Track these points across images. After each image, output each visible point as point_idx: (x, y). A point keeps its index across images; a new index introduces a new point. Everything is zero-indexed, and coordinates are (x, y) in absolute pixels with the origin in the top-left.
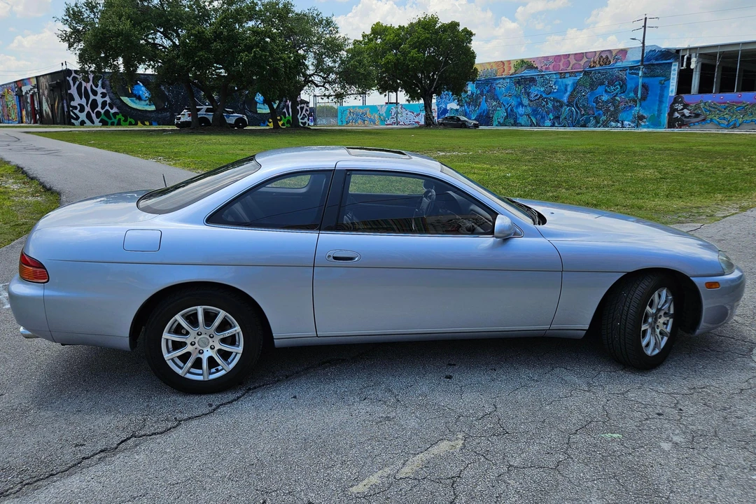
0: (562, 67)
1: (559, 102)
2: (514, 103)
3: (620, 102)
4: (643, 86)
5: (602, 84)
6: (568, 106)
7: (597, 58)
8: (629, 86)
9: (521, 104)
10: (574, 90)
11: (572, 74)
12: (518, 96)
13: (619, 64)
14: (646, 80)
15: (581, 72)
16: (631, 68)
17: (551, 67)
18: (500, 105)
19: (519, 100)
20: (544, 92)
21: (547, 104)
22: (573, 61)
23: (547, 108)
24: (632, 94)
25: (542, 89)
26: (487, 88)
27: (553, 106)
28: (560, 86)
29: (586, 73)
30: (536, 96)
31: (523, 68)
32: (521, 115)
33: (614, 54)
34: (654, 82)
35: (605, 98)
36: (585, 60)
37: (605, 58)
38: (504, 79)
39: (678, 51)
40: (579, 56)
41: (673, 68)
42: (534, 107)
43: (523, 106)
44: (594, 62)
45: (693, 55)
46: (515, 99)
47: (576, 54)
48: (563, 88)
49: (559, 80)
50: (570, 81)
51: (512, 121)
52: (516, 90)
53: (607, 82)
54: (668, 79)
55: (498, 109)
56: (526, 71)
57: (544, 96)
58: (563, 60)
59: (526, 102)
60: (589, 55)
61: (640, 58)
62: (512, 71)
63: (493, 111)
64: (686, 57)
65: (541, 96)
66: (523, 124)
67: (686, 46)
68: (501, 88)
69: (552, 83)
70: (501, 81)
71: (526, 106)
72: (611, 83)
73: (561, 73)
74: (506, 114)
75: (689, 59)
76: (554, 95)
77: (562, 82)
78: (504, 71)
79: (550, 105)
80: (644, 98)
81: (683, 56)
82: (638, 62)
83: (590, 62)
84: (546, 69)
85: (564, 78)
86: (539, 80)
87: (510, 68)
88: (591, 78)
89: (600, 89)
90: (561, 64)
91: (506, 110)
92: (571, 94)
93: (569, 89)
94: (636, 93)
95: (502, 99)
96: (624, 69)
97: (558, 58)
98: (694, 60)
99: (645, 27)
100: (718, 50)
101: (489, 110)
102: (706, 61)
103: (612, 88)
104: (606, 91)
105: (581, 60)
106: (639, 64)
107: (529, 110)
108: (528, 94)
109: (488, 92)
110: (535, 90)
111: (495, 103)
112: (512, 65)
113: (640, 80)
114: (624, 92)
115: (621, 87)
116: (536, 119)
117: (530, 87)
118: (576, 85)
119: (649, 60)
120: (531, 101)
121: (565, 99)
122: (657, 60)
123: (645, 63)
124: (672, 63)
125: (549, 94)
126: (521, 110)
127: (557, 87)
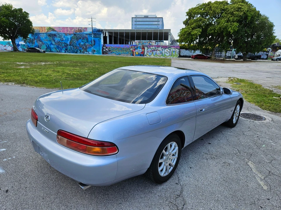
0: (66, 31)
1: (67, 44)
2: (49, 43)
3: (87, 45)
4: (94, 41)
5: (80, 39)
6: (70, 45)
7: (77, 30)
8: (89, 40)
9: (52, 44)
10: (71, 40)
11: (70, 34)
12: (50, 41)
13: (85, 32)
14: (94, 38)
15: (73, 34)
16: (89, 34)
17: (62, 31)
18: (43, 44)
19: (51, 42)
20: (60, 40)
21: (62, 44)
22: (69, 30)
23: (62, 46)
24: (90, 43)
25: (59, 39)
26: (36, 37)
27: (64, 45)
28: (66, 38)
29: (74, 34)
30: (58, 41)
31: (51, 30)
32: (53, 48)
33: (83, 29)
34: (97, 39)
35: (82, 43)
36: (73, 30)
37: (80, 30)
38: (43, 34)
39: (102, 30)
40: (71, 28)
41: (101, 35)
42: (57, 45)
43: (53, 44)
44: (77, 31)
45: (107, 32)
46: (49, 42)
47: (70, 27)
48: (67, 39)
49: (65, 36)
50: (69, 37)
51: (49, 50)
52: (49, 38)
53: (82, 38)
54: (100, 39)
55: (43, 45)
56: (52, 31)
57: (60, 41)
58: (66, 29)
59: (53, 43)
60: (75, 28)
61: (92, 31)
62: (46, 31)
63: (41, 46)
64: (105, 32)
65: (59, 41)
66: (54, 51)
67: (104, 29)
68: (43, 37)
69: (63, 37)
70: (42, 34)
71: (54, 45)
72: (83, 39)
73: (65, 34)
74: (46, 47)
75: (106, 33)
76: (64, 41)
77: (66, 37)
78: (43, 30)
79: (63, 45)
80: (94, 45)
81: (104, 32)
82: (91, 32)
83: (75, 31)
84: (60, 31)
85: (67, 35)
86: (58, 36)
87: (45, 30)
88: (76, 36)
89: (80, 40)
90: (65, 30)
91: (46, 46)
92: (70, 42)
93: (69, 39)
94: (92, 43)
95: (44, 41)
96: (87, 34)
97: (64, 28)
98: (107, 33)
99: (92, 21)
100: (113, 31)
101: (39, 45)
102: (110, 34)
103: (84, 40)
104: (82, 41)
105: (72, 30)
106: (92, 33)
107: (55, 46)
108: (54, 40)
109: (37, 38)
110: (57, 39)
111: (41, 43)
112: (46, 29)
113: (93, 38)
114: (88, 42)
115: (87, 40)
116: (59, 50)
117: (54, 38)
118: (71, 38)
119: (94, 32)
120: (56, 43)
121: (68, 43)
122: (97, 32)
123: (93, 33)
124: (101, 34)
125: (62, 41)
126: (52, 46)
127: (65, 39)
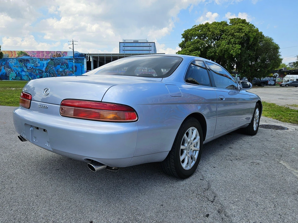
0: (41, 56)
1: (41, 71)
2: (20, 70)
3: (67, 72)
4: (75, 66)
5: (59, 64)
6: (45, 72)
7: (55, 54)
8: (69, 66)
9: (23, 71)
10: (47, 66)
11: (46, 59)
12: (21, 67)
13: (65, 57)
14: (76, 64)
15: (49, 59)
16: (70, 59)
17: (36, 56)
18: (12, 71)
19: (22, 69)
20: (34, 66)
21: (36, 71)
22: (45, 54)
23: (36, 73)
24: (71, 69)
25: (33, 65)
26: (4, 63)
27: (39, 72)
28: (41, 64)
29: (51, 59)
30: (30, 67)
31: (22, 55)
32: (24, 76)
33: (62, 53)
34: (79, 65)
35: (61, 70)
36: (50, 54)
37: (59, 54)
38: (13, 59)
39: (85, 54)
40: (48, 52)
41: (84, 60)
42: (30, 72)
43: (24, 71)
44: (55, 56)
45: (91, 57)
46: (20, 68)
47: (46, 51)
48: (42, 65)
49: (40, 61)
50: (45, 62)
51: (20, 78)
52: (19, 64)
53: (60, 64)
54: (83, 64)
55: (11, 72)
56: (24, 56)
57: (34, 68)
58: (41, 53)
59: (25, 70)
60: (52, 52)
61: (73, 56)
62: (17, 56)
63: (9, 73)
64: (88, 57)
65: (33, 68)
66: (25, 79)
67: (88, 53)
68: (12, 63)
69: (37, 63)
70: (12, 60)
71: (26, 72)
72: (63, 64)
73: (41, 59)
74: (16, 75)
75: (89, 58)
76: (39, 68)
77: (42, 62)
78: (12, 55)
79: (37, 72)
80: (76, 71)
81: (87, 57)
82: (72, 57)
83: (53, 55)
84: (34, 56)
85: (42, 61)
86: (31, 61)
87: (15, 55)
88: (54, 62)
89: (58, 66)
90: (40, 55)
91: (16, 73)
92: (46, 68)
93: (45, 65)
94: (73, 69)
95: (13, 68)
96: (67, 59)
97: (38, 52)
98: (91, 58)
99: (73, 44)
100: (98, 56)
101: (7, 73)
102: (95, 59)
103: (63, 66)
104: (61, 67)
105: (49, 54)
106: (73, 58)
107: (27, 74)
108: (26, 67)
109: (5, 64)
110: (29, 65)
111: (9, 70)
112: (16, 53)
113: (74, 64)
114: (68, 68)
115: (67, 66)
116: (31, 77)
117: (27, 64)
118: (48, 64)
119: (76, 57)
120: (28, 70)
121: (44, 69)
122: (78, 57)
123: (75, 58)
124: (84, 59)
125: (36, 67)
126: (23, 73)
127: (40, 64)
